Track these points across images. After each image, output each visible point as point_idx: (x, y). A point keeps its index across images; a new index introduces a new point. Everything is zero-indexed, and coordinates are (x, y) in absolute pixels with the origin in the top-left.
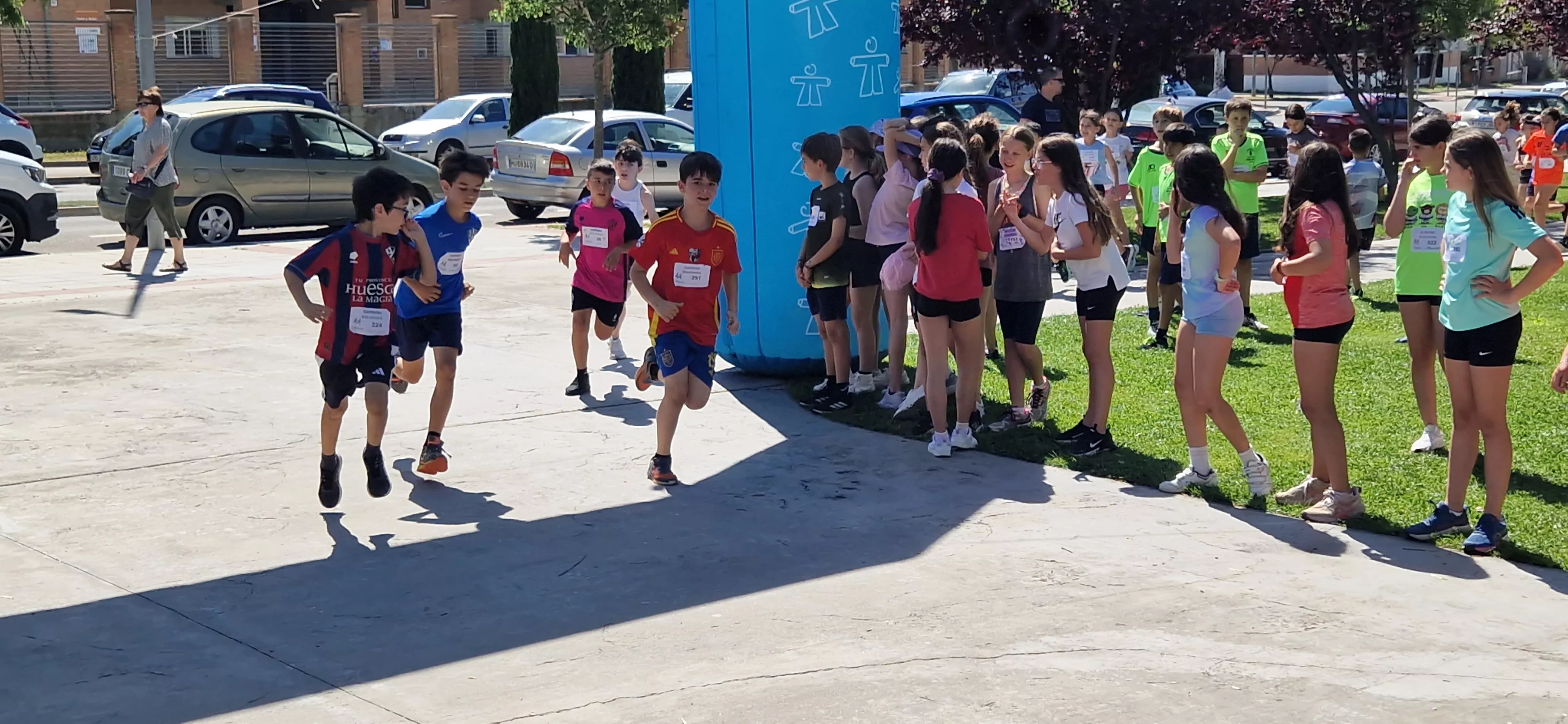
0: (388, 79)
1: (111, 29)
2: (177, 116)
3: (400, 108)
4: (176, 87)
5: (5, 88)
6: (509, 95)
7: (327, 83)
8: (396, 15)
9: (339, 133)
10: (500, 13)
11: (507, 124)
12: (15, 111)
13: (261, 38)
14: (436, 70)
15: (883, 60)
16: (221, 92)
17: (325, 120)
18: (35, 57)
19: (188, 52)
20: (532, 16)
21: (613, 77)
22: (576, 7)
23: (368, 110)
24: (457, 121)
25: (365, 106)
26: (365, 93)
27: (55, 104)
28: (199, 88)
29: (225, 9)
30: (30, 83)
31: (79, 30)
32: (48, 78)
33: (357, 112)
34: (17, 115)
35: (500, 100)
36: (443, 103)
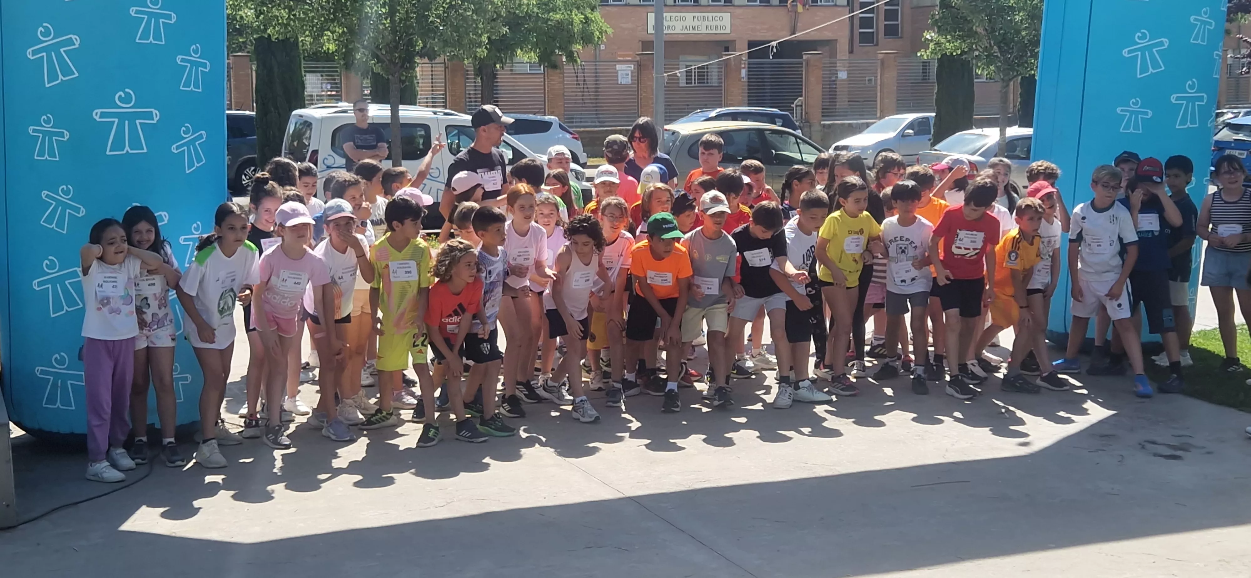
0: (842, 102)
1: (640, 67)
2: (678, 133)
3: (849, 124)
4: (685, 109)
5: (565, 111)
6: (934, 114)
7: (794, 106)
8: (851, 52)
9: (796, 145)
10: (926, 52)
11: (931, 136)
12: (569, 127)
13: (749, 71)
14: (879, 94)
15: (1201, 99)
16: (713, 114)
17: (787, 135)
18: (587, 88)
19: (695, 83)
20: (952, 54)
21: (1019, 100)
22: (988, 46)
23: (824, 126)
24: (892, 135)
25: (823, 122)
26: (823, 112)
27: (599, 122)
28: (699, 111)
29: (724, 49)
30: (582, 107)
31: (619, 67)
32: (596, 103)
33: (816, 128)
34: (571, 130)
35: (927, 118)
36: (882, 121)
